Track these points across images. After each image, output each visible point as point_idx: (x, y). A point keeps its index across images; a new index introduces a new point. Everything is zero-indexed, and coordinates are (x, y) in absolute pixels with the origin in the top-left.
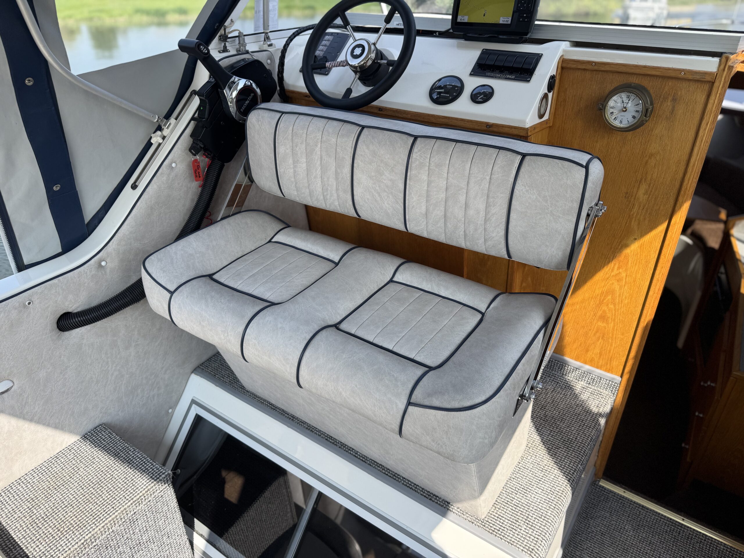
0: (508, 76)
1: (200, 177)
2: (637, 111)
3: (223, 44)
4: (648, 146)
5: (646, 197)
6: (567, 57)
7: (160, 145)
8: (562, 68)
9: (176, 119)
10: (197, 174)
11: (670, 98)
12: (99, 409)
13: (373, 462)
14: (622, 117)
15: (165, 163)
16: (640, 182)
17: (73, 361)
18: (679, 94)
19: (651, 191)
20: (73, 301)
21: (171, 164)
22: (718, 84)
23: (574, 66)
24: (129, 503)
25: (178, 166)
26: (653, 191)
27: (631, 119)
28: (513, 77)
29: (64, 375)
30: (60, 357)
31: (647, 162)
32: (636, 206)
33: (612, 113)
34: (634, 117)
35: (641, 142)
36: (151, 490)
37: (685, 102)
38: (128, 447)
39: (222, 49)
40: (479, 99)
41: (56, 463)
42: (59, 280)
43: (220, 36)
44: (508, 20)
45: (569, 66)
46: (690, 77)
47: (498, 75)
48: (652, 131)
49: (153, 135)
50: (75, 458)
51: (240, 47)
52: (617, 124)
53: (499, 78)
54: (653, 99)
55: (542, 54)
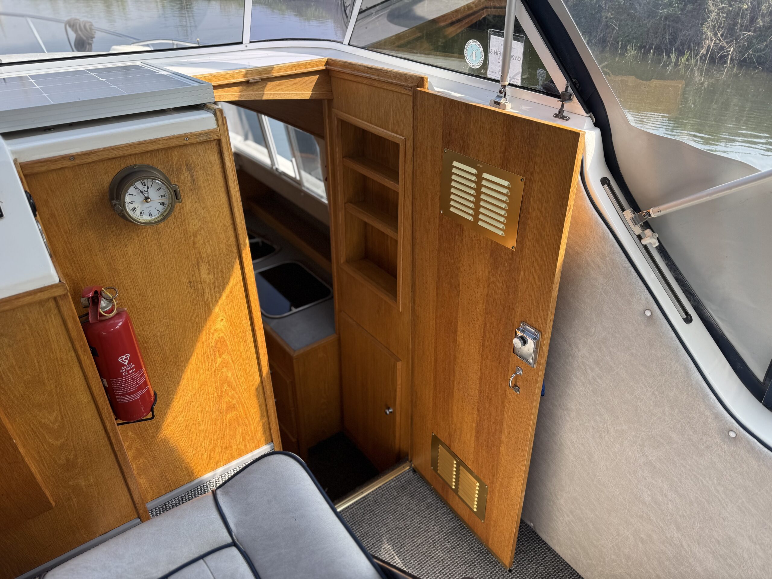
2: (162, 196)
5: (211, 276)
6: (24, 160)
8: (25, 176)
11: (184, 169)
14: (149, 209)
18: (191, 161)
19: (214, 268)
22: (225, 140)
27: (160, 208)
31: (194, 243)
32: (207, 290)
33: (134, 209)
34: (162, 204)
35: (178, 225)
37: (201, 168)
48: (183, 208)
52: (145, 218)
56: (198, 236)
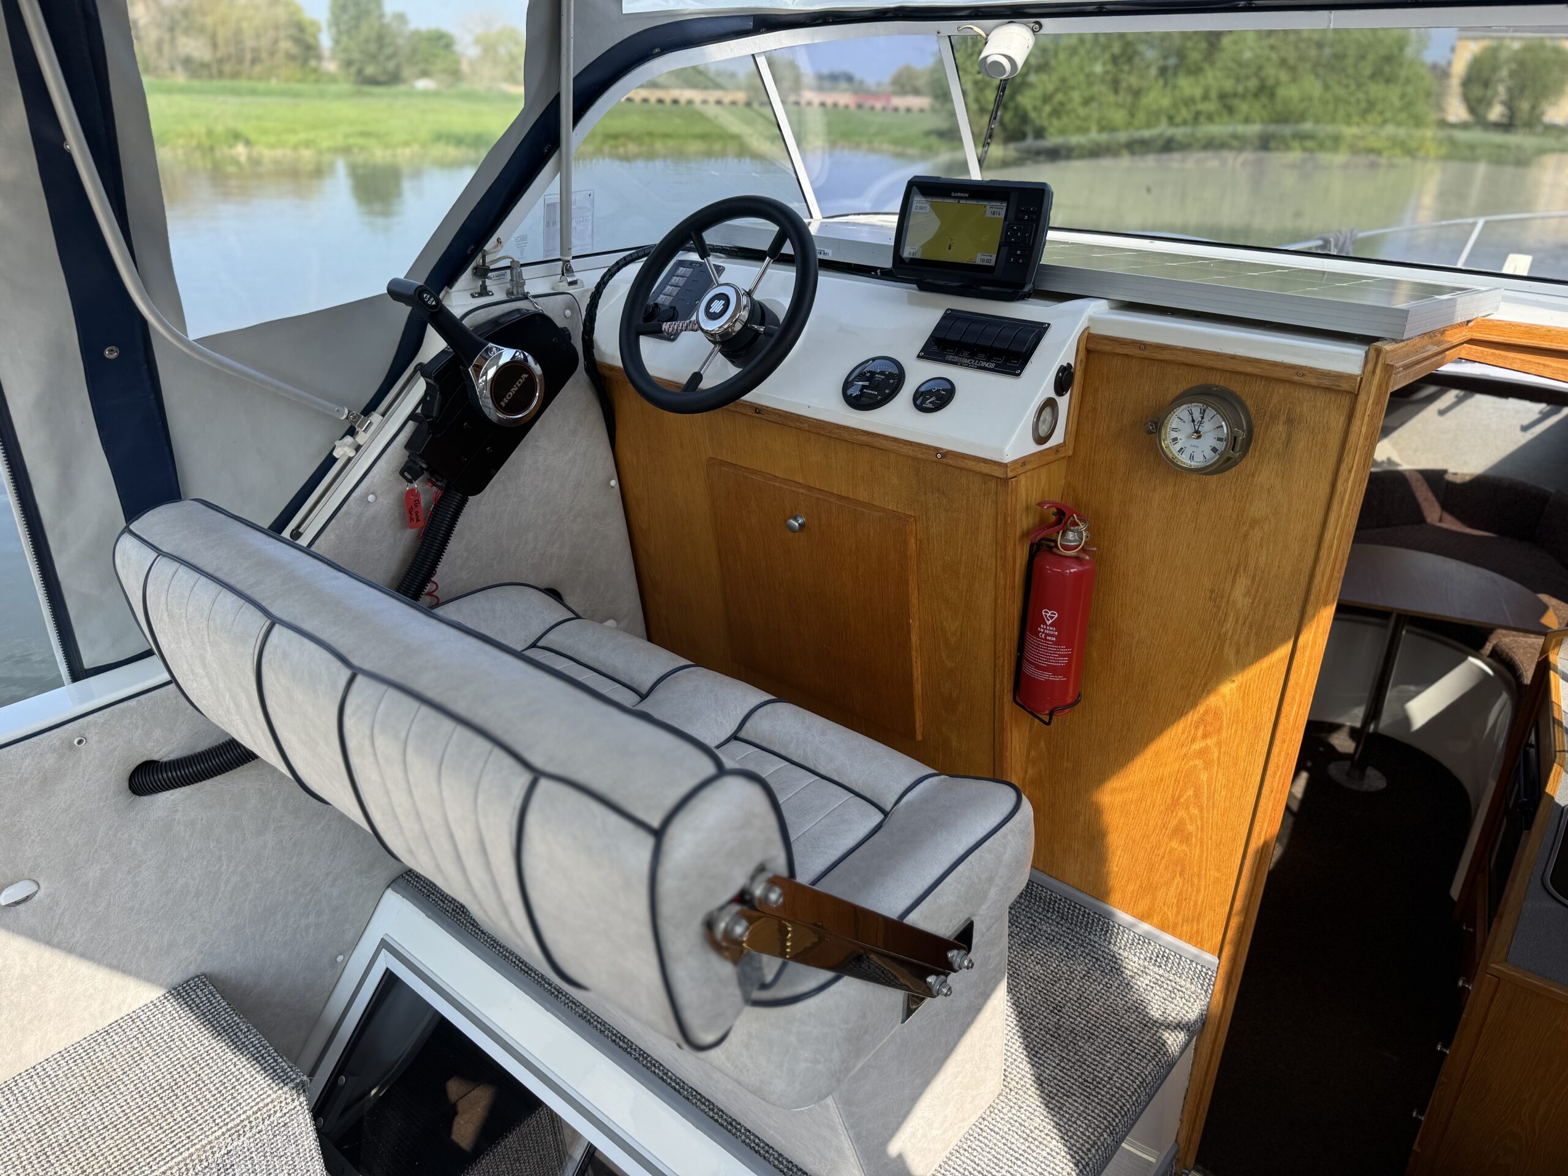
0: (984, 364)
1: (418, 520)
2: (1220, 439)
3: (481, 283)
4: (1248, 505)
5: (1248, 601)
6: (1093, 331)
7: (350, 459)
8: (1088, 351)
9: (383, 415)
10: (414, 516)
11: (1283, 418)
12: (197, 945)
13: (694, 1093)
14: (1194, 449)
15: (354, 495)
16: (1236, 572)
17: (154, 852)
18: (1298, 411)
19: (1257, 591)
20: (162, 741)
21: (367, 495)
22: (1365, 399)
23: (1108, 348)
24: (219, 1133)
25: (381, 500)
26: (1261, 590)
27: (1209, 454)
28: (992, 366)
29: (134, 877)
30: (130, 843)
31: (1246, 536)
32: (1231, 618)
33: (1175, 440)
34: (1214, 450)
35: (1235, 496)
36: (265, 1110)
37: (1308, 427)
38: (238, 1024)
39: (479, 290)
40: (928, 405)
41: (103, 1043)
42: (138, 701)
43: (475, 268)
44: (989, 258)
45: (1100, 347)
46: (1314, 381)
47: (965, 361)
48: (1253, 476)
49: (337, 443)
50: (140, 1035)
51: (513, 287)
52: (1184, 460)
53: (968, 366)
54: (1253, 417)
55: (1049, 325)
56: (1257, 528)
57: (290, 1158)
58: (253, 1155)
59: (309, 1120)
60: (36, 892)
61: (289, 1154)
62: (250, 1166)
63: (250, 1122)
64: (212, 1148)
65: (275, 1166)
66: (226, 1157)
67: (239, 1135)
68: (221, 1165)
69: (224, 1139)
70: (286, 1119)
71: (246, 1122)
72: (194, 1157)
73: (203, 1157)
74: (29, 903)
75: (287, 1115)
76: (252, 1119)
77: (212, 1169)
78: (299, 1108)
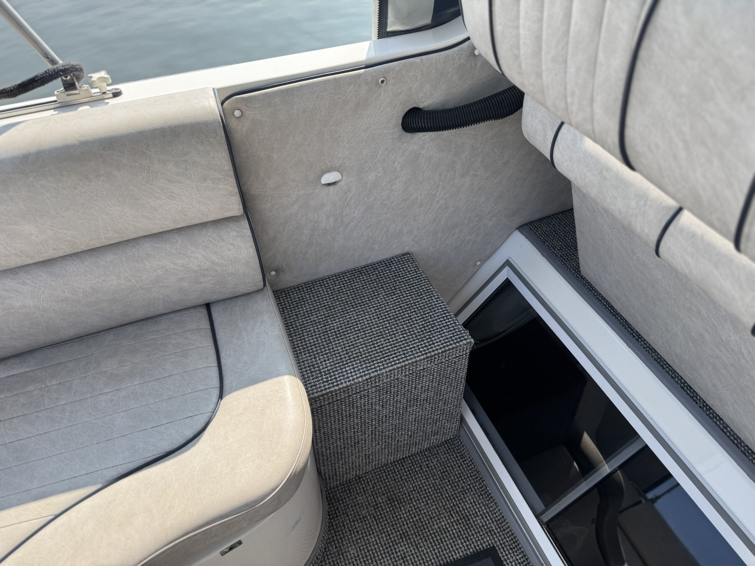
20: (428, 95)
24: (422, 357)
36: (448, 352)
57: (451, 380)
58: (435, 373)
59: (466, 363)
60: (340, 180)
61: (451, 378)
62: (431, 379)
63: (439, 357)
64: (417, 365)
65: (442, 381)
66: (422, 371)
67: (431, 362)
68: (418, 375)
69: (424, 362)
70: (456, 359)
71: (437, 356)
72: (407, 367)
73: (411, 369)
74: (336, 186)
75: (458, 358)
76: (440, 355)
77: (413, 375)
78: (464, 356)
